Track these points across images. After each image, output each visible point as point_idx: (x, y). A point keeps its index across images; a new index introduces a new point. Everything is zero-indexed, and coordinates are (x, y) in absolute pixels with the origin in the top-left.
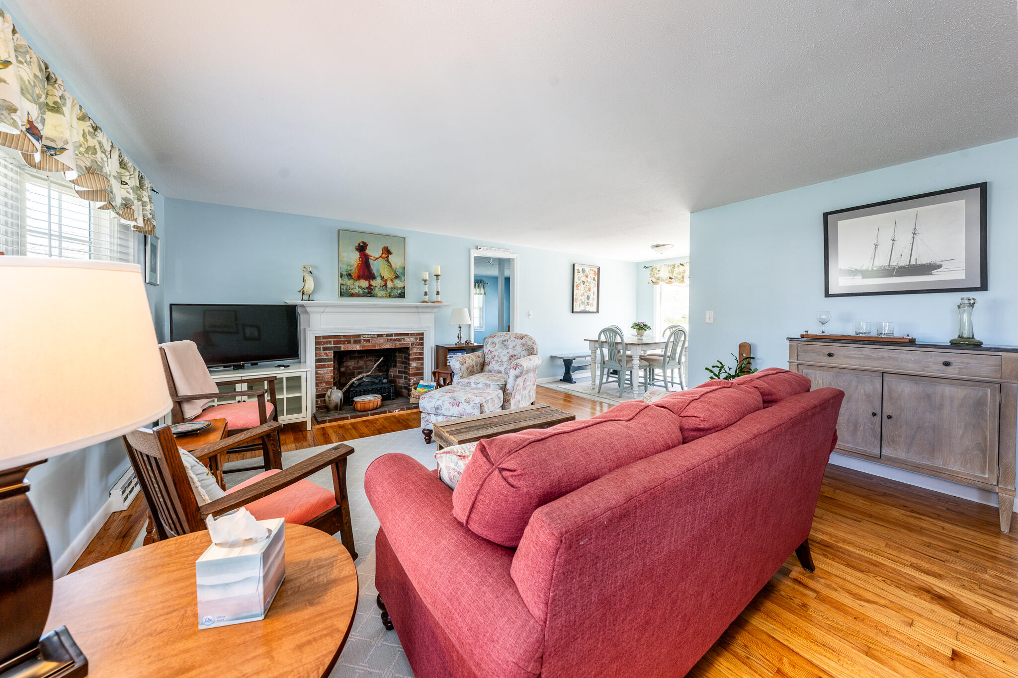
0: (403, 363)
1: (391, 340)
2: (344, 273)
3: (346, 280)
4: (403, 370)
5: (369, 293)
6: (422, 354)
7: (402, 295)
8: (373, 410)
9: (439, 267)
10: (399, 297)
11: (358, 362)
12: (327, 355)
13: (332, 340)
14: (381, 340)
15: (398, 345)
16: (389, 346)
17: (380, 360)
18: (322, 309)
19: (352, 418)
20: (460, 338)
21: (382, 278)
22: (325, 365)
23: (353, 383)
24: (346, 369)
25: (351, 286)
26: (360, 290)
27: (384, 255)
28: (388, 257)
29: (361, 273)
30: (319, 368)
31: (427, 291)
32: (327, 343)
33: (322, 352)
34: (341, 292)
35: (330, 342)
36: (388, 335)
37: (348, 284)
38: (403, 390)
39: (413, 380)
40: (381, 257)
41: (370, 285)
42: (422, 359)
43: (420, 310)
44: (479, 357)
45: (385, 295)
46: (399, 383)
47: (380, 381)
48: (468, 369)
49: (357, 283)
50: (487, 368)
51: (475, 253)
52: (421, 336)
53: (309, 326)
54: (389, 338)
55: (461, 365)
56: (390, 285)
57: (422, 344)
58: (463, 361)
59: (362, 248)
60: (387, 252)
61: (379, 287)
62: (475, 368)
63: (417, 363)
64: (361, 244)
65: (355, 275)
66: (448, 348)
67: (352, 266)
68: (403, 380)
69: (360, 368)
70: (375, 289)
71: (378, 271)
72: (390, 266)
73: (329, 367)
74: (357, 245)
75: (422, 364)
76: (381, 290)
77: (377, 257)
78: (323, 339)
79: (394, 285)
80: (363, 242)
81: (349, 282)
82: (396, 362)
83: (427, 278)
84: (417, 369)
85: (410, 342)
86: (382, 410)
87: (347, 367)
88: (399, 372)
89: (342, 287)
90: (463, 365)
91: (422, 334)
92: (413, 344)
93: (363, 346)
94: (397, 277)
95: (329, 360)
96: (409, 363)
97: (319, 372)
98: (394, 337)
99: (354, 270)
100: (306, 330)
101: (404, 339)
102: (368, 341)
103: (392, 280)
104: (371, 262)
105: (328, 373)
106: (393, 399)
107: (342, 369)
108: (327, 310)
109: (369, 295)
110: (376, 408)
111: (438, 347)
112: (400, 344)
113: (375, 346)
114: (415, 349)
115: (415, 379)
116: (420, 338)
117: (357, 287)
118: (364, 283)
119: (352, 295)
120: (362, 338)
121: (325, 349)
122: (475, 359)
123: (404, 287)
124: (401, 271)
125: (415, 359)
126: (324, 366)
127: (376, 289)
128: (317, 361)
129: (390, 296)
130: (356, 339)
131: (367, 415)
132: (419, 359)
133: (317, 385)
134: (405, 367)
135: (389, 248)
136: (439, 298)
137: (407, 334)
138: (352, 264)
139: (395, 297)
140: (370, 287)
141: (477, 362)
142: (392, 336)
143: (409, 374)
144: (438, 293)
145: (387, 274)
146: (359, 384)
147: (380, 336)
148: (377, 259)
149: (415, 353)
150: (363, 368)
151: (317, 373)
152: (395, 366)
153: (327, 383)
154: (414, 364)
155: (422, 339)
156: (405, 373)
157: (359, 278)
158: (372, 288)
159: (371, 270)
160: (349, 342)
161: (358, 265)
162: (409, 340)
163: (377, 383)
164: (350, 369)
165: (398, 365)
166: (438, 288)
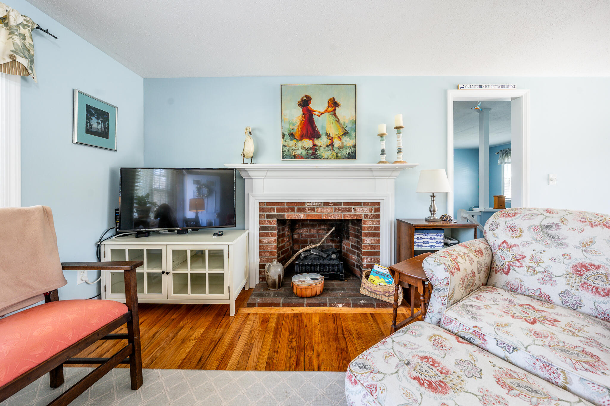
0: (357, 236)
1: (339, 210)
2: (287, 133)
3: (288, 140)
4: (355, 244)
5: (313, 154)
6: (378, 228)
7: (352, 156)
8: (311, 297)
9: (401, 116)
10: (348, 158)
11: (310, 230)
12: (271, 224)
13: (275, 207)
14: (328, 209)
15: (348, 216)
16: (337, 216)
17: (332, 231)
18: (264, 174)
19: (285, 305)
20: (433, 212)
21: (328, 135)
22: (268, 233)
23: (300, 254)
24: (299, 236)
25: (294, 148)
26: (303, 151)
27: (330, 109)
28: (335, 110)
29: (304, 132)
30: (263, 236)
31: (384, 148)
32: (270, 210)
33: (266, 219)
34: (283, 154)
35: (274, 209)
36: (335, 204)
37: (291, 145)
38: (356, 268)
39: (367, 260)
40: (326, 111)
41: (314, 145)
42: (378, 235)
43: (375, 173)
44: (482, 254)
45: (331, 156)
46: (352, 259)
47: (328, 255)
48: (463, 281)
49: (300, 144)
50: (500, 278)
51: (454, 95)
52: (376, 206)
53: (252, 191)
54: (337, 207)
55: (448, 275)
56: (337, 143)
57: (378, 216)
58: (452, 266)
59: (305, 103)
60: (334, 104)
61: (324, 146)
62: (477, 276)
63: (372, 240)
64: (305, 98)
65: (297, 134)
66: (415, 226)
67: (294, 125)
68: (356, 256)
69: (312, 236)
70: (319, 149)
71: (323, 127)
72: (338, 121)
73: (272, 236)
74: (299, 100)
75: (379, 241)
76: (326, 150)
77: (322, 110)
78: (267, 205)
79: (342, 143)
80: (306, 96)
81: (292, 143)
82: (348, 234)
83: (384, 131)
84: (372, 247)
85: (363, 214)
86: (322, 299)
87: (300, 234)
88: (352, 246)
89: (284, 149)
90: (452, 273)
91: (379, 204)
92: (366, 216)
93: (308, 215)
94: (346, 133)
95: (272, 229)
96: (361, 239)
97: (263, 240)
98: (343, 207)
99: (296, 129)
100: (250, 196)
101: (355, 209)
102: (313, 210)
103: (339, 138)
104: (315, 118)
105: (272, 242)
106: (342, 280)
107: (295, 236)
108: (269, 174)
109: (313, 157)
110: (316, 296)
111: (399, 223)
112: (350, 215)
113: (320, 216)
114: (369, 223)
115: (369, 260)
116: (375, 209)
117: (300, 148)
118: (307, 143)
119: (295, 157)
120: (306, 206)
121: (269, 216)
122: (475, 260)
123: (355, 146)
124: (350, 125)
125: (369, 235)
126: (267, 235)
127: (322, 149)
128: (261, 229)
129: (337, 157)
130: (300, 206)
131: (301, 305)
132: (374, 235)
133: (261, 254)
134: (358, 242)
135: (337, 99)
136: (401, 157)
137: (359, 204)
138: (294, 122)
139: (344, 158)
140: (314, 148)
141: (479, 264)
142: (341, 205)
143: (361, 251)
144: (399, 151)
145: (334, 131)
146: (306, 257)
147: (326, 204)
148: (322, 114)
149: (369, 228)
150: (315, 237)
151: (260, 242)
152: (348, 238)
153: (271, 253)
154: (367, 241)
155: (378, 210)
156: (358, 249)
157: (302, 137)
158: (317, 148)
159: (316, 127)
160: (293, 210)
161: (301, 123)
162: (361, 211)
163: (325, 258)
164: (302, 237)
165: (351, 237)
166: (399, 144)
